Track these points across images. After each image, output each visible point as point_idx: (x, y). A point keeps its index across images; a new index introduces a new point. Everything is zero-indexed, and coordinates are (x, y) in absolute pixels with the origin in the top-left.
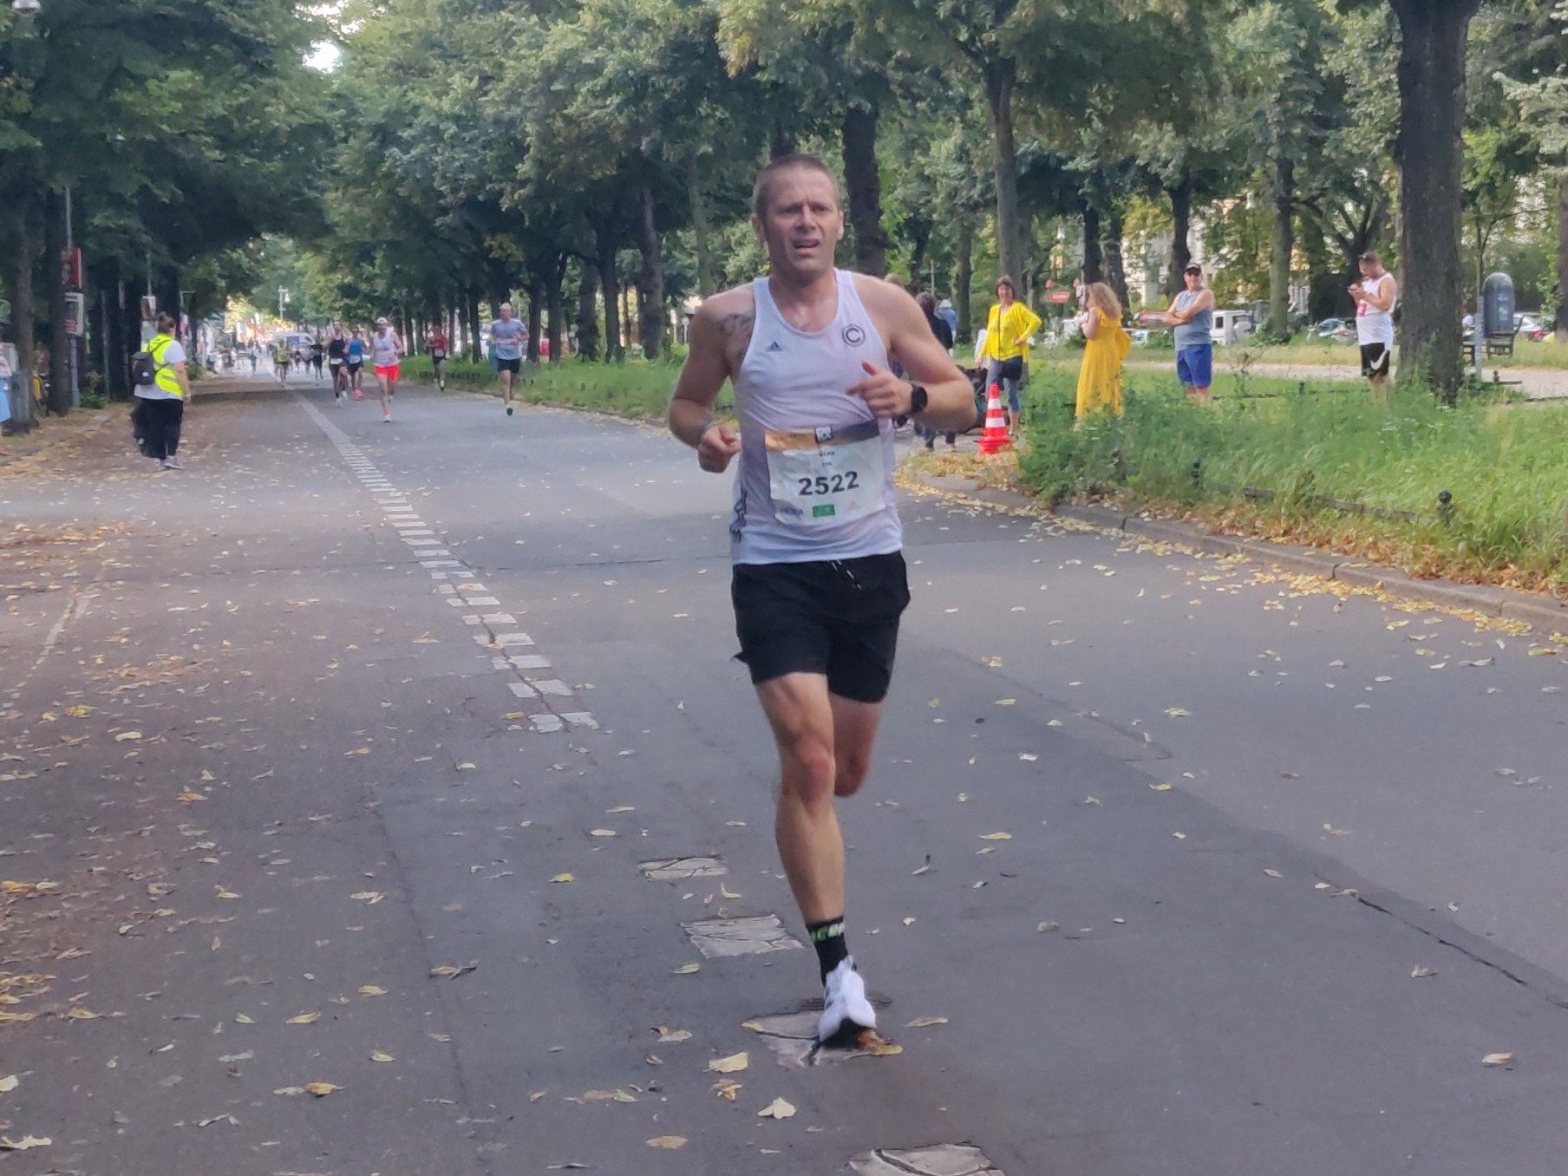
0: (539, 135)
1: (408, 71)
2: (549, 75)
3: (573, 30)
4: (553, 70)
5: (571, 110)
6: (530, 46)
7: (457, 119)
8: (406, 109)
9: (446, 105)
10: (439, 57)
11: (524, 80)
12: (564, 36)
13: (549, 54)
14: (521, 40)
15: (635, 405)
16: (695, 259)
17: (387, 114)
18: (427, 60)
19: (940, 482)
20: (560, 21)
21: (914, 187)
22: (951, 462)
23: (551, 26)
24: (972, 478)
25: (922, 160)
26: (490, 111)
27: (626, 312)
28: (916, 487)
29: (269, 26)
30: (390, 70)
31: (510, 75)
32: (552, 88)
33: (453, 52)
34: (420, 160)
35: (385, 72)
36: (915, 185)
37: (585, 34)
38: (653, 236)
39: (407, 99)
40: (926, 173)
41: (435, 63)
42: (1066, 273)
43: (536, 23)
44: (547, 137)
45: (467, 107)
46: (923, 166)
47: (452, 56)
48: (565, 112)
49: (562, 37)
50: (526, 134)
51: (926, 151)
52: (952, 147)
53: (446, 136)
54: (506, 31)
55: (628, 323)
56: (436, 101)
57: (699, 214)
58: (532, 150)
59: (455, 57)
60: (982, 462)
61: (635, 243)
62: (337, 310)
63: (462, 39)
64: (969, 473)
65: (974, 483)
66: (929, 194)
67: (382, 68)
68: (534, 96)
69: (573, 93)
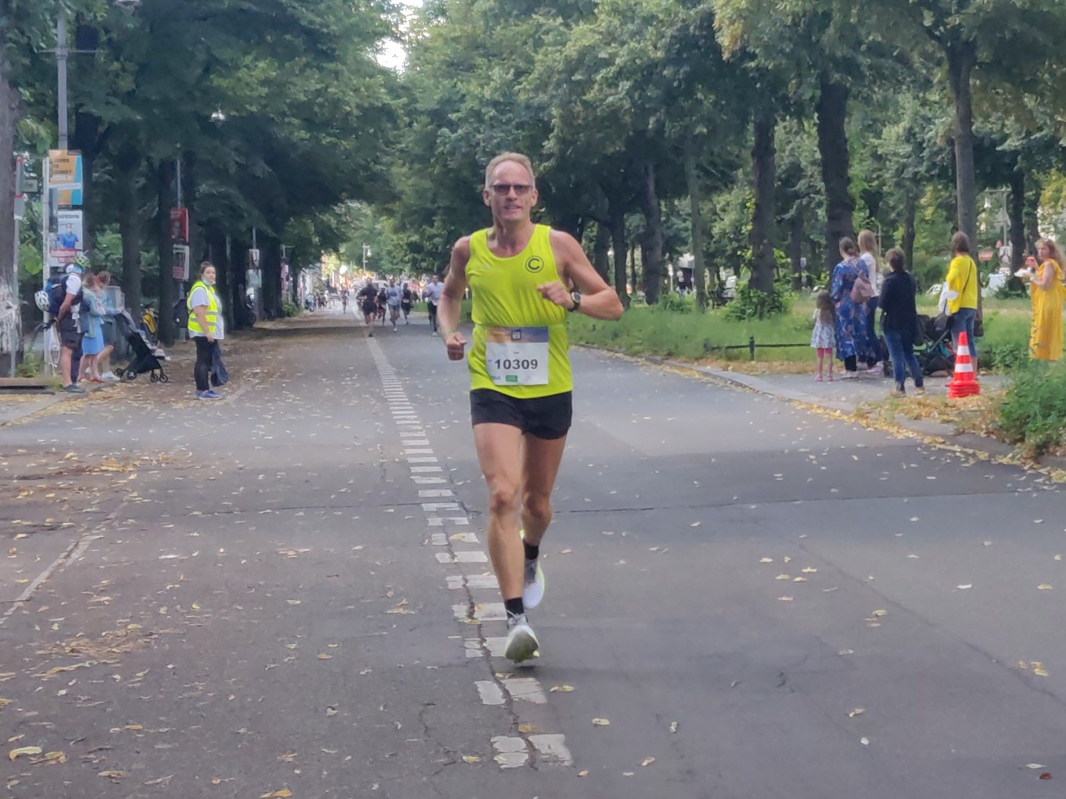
0: (562, 116)
1: (458, 67)
2: (572, 67)
3: (591, 30)
4: (573, 63)
5: (589, 97)
6: (555, 43)
7: (495, 104)
8: (456, 98)
9: (487, 93)
10: (482, 56)
11: (550, 71)
12: (583, 35)
13: (571, 50)
14: (548, 38)
15: (636, 344)
16: (689, 224)
17: (440, 102)
18: (472, 58)
19: (916, 425)
20: (581, 23)
21: (869, 164)
22: (925, 406)
23: (573, 26)
24: (948, 422)
25: (876, 142)
26: (522, 97)
27: (633, 266)
28: (893, 430)
29: (332, 19)
30: (444, 67)
31: (538, 69)
32: (573, 78)
33: (495, 51)
34: (466, 138)
35: (439, 68)
36: (869, 162)
37: (601, 33)
38: (654, 202)
39: (457, 89)
40: (879, 153)
41: (479, 61)
42: (990, 236)
43: (561, 24)
44: (568, 119)
45: (504, 95)
46: (876, 147)
47: (493, 54)
48: (584, 98)
49: (582, 35)
50: (551, 117)
51: (878, 135)
52: (901, 131)
53: (486, 117)
54: (536, 32)
55: (634, 275)
56: (479, 89)
57: (694, 184)
58: (556, 131)
59: (494, 56)
60: (954, 406)
61: (639, 209)
62: (407, 263)
63: (501, 40)
64: (945, 417)
65: (951, 429)
66: (880, 170)
67: (437, 64)
68: (558, 85)
69: (590, 82)
